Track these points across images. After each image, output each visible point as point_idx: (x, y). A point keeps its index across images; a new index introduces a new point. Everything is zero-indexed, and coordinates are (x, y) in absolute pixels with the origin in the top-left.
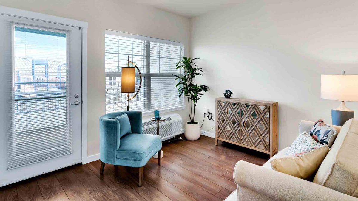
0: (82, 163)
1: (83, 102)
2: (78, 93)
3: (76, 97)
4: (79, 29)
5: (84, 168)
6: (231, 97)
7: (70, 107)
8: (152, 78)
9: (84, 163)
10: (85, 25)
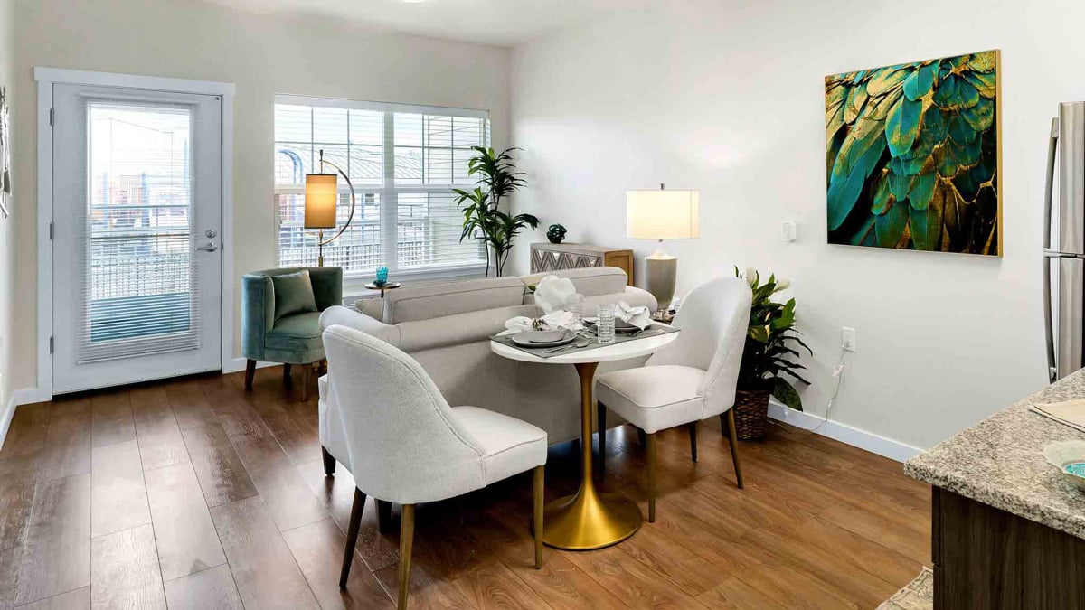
0: (220, 371)
1: (225, 245)
2: (215, 229)
3: (210, 236)
4: (217, 99)
5: (224, 380)
6: (562, 241)
7: (196, 256)
8: (399, 195)
9: (224, 372)
10: (229, 90)
